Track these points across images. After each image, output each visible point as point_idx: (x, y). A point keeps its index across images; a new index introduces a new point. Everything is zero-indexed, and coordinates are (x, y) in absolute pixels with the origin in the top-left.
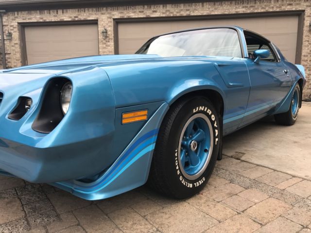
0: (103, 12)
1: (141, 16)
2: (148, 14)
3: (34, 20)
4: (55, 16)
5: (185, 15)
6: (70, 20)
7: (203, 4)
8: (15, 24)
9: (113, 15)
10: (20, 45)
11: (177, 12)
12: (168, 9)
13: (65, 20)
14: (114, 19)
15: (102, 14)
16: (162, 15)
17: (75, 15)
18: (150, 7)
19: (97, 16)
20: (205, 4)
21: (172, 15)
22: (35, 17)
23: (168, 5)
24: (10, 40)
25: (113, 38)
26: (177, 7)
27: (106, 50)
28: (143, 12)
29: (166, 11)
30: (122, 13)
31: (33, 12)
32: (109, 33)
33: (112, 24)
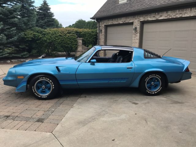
0: (136, 18)
1: (154, 19)
2: (157, 18)
3: (109, 24)
4: (117, 21)
5: (179, 17)
6: (122, 23)
7: (191, 9)
8: (103, 26)
9: (140, 19)
10: (104, 35)
11: (174, 16)
12: (169, 14)
13: (120, 23)
14: (140, 21)
15: (136, 19)
16: (165, 18)
17: (124, 20)
18: (159, 13)
19: (133, 20)
20: (192, 9)
21: (171, 18)
22: (110, 22)
23: (169, 11)
24: (101, 33)
25: (139, 32)
26: (174, 12)
27: (135, 38)
28: (155, 17)
29: (168, 15)
30: (144, 18)
31: (110, 20)
32: (138, 29)
33: (139, 24)
